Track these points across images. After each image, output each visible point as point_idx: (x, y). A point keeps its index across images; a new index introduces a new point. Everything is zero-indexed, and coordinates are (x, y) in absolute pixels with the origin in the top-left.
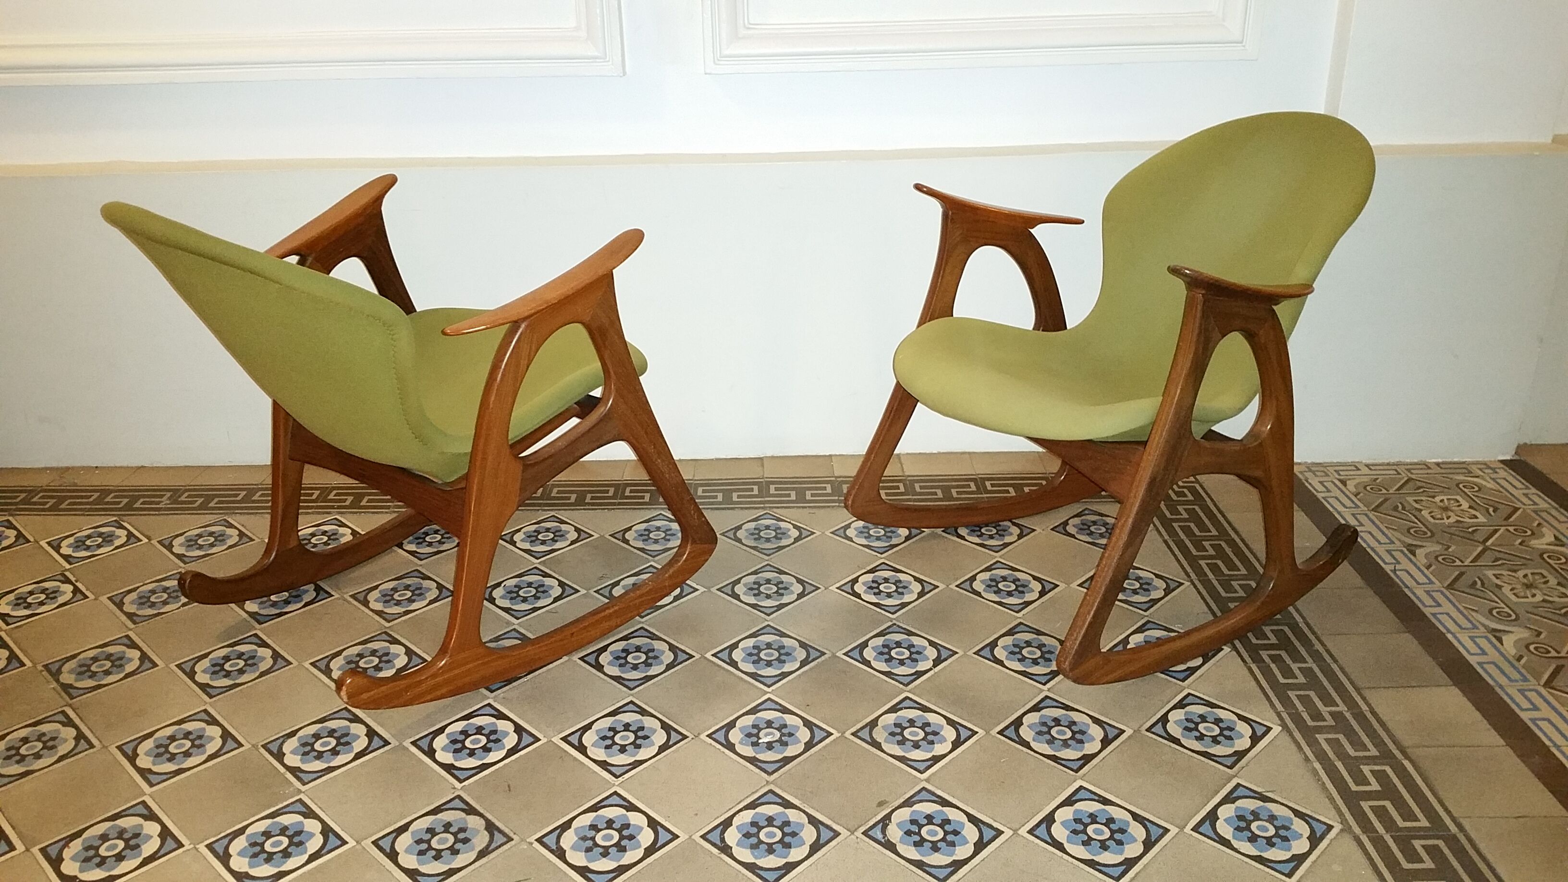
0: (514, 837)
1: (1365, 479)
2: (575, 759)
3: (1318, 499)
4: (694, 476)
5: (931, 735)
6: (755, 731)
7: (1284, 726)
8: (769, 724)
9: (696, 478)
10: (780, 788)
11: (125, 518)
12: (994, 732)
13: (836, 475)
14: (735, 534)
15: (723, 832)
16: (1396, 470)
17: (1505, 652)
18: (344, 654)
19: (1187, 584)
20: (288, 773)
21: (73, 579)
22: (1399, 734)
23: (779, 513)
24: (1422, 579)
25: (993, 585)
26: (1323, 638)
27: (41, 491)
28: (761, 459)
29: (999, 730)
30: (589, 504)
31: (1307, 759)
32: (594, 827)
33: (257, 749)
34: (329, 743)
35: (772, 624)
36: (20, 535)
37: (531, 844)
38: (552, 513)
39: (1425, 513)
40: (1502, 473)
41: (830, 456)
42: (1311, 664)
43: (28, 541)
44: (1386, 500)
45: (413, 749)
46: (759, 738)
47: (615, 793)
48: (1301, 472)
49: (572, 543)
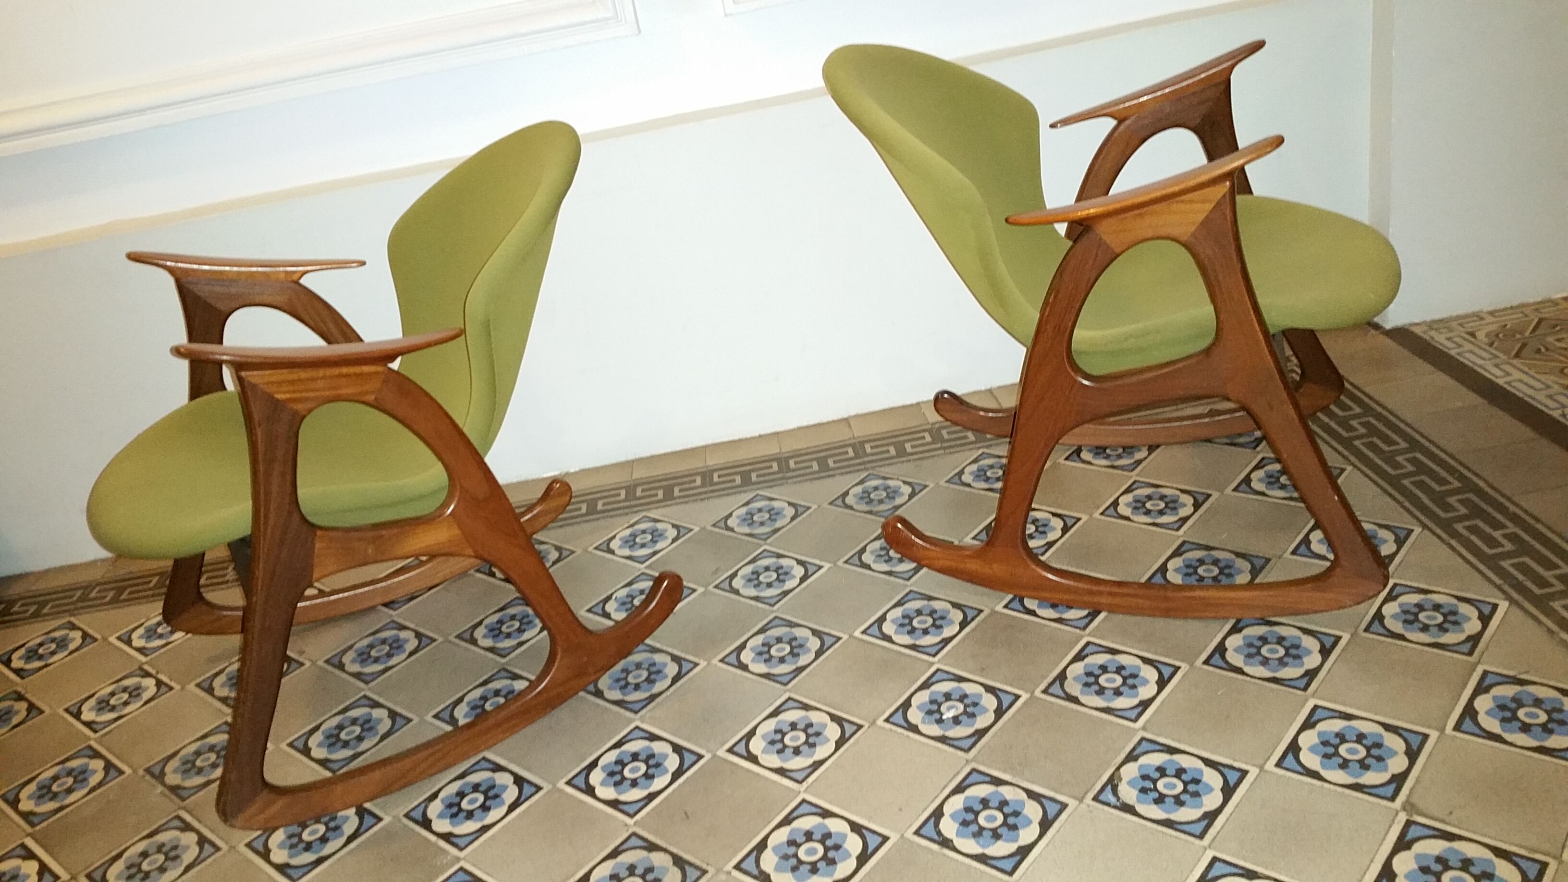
0: (709, 868)
1: (1493, 327)
2: (748, 771)
3: (1452, 357)
4: (781, 450)
5: (1131, 680)
6: (935, 707)
7: (1512, 601)
8: (948, 697)
10: (984, 764)
12: (1198, 664)
14: (843, 501)
15: (937, 825)
16: (1522, 312)
18: (466, 699)
19: (1349, 468)
20: (440, 840)
21: (153, 672)
25: (1139, 505)
26: (1515, 499)
27: (97, 585)
28: (845, 419)
29: (1203, 661)
30: (679, 497)
31: (1550, 631)
32: (792, 843)
33: (400, 821)
34: (476, 800)
35: (915, 589)
36: (85, 635)
37: (729, 873)
38: (644, 514)
41: (918, 404)
42: (1512, 528)
43: (96, 640)
44: (1524, 345)
45: (570, 790)
46: (942, 714)
47: (804, 801)
48: (1425, 332)
49: (674, 541)
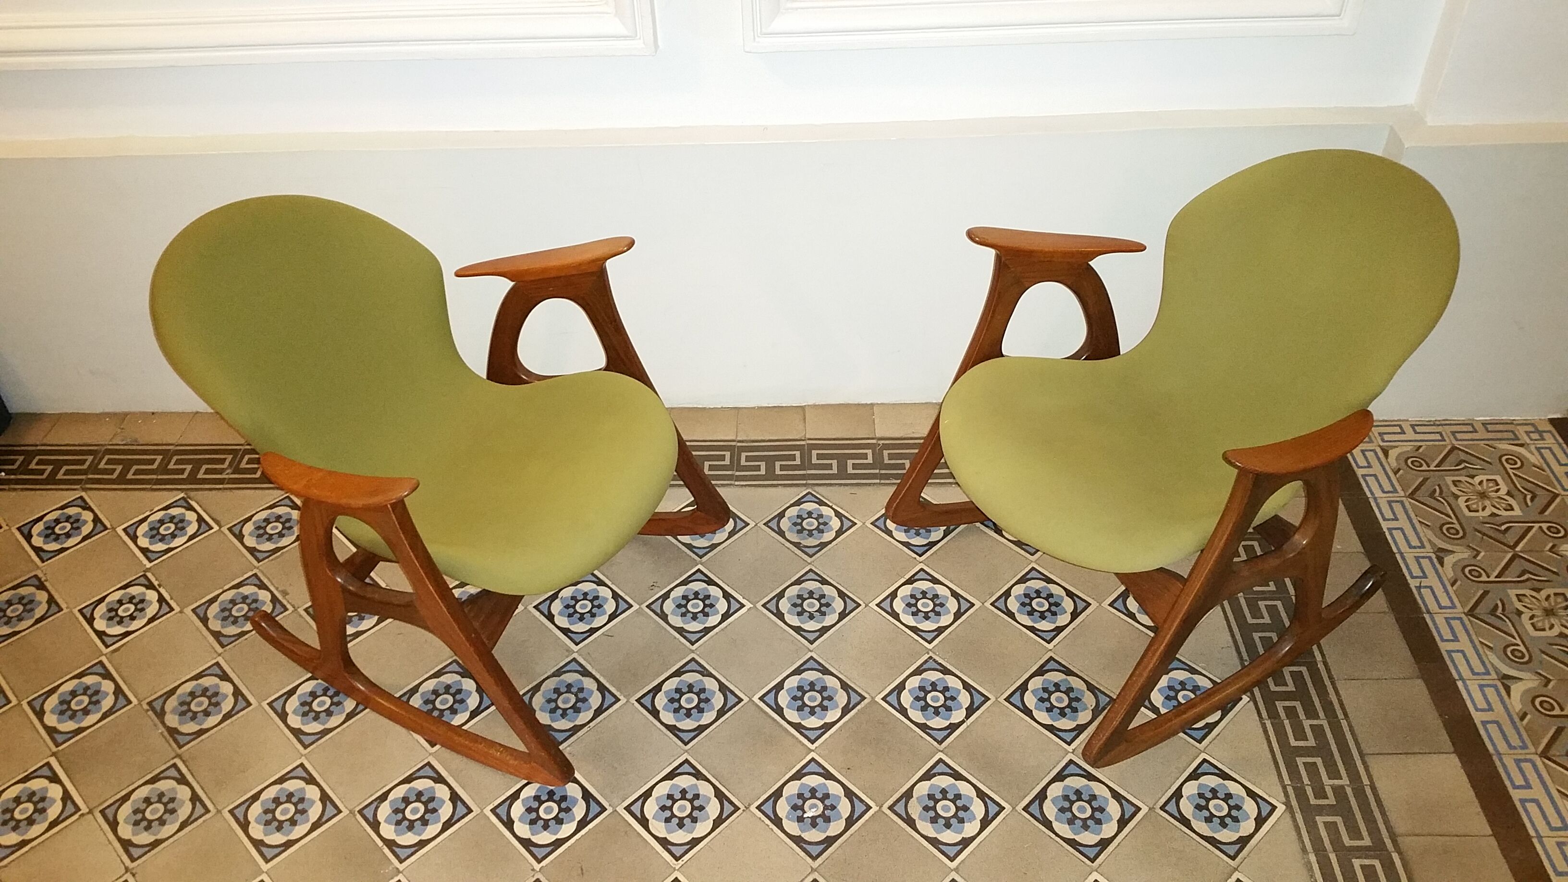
1: (1408, 447)
3: (1358, 480)
4: (737, 436)
5: (962, 811)
6: (800, 802)
7: (1289, 806)
8: (813, 793)
9: (739, 439)
11: (192, 494)
12: (1020, 808)
13: (877, 436)
16: (1442, 432)
17: (1509, 706)
18: (422, 688)
20: (385, 847)
21: (156, 584)
22: (1392, 817)
23: (822, 492)
24: (1445, 602)
25: (1027, 603)
26: (1338, 684)
27: (106, 453)
28: (803, 408)
29: (1024, 805)
33: (355, 815)
34: (418, 810)
35: (815, 656)
36: (96, 519)
39: (1461, 502)
40: (1549, 441)
41: (872, 404)
42: (1322, 720)
43: (105, 528)
44: (1425, 481)
45: (493, 819)
46: (804, 812)
47: (676, 880)
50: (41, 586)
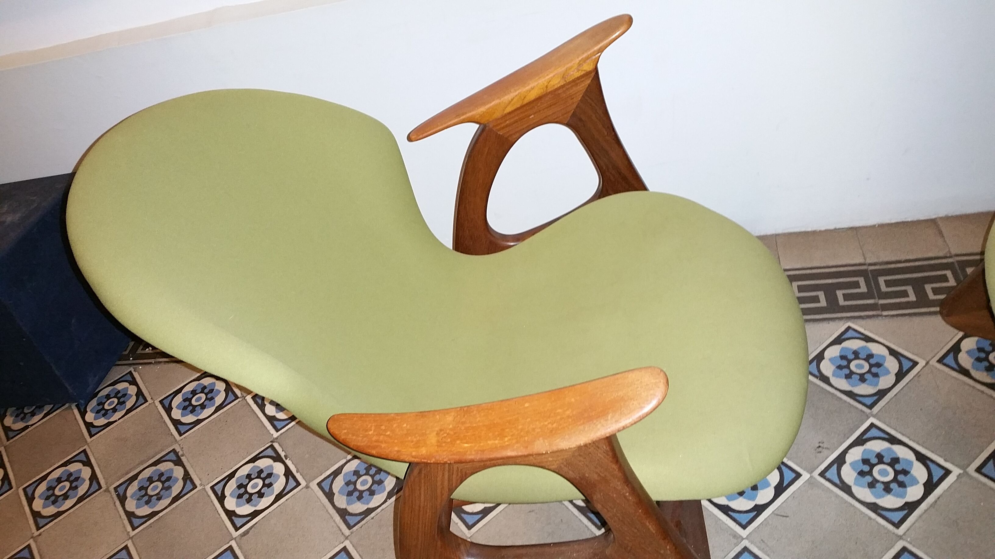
50: (178, 462)
